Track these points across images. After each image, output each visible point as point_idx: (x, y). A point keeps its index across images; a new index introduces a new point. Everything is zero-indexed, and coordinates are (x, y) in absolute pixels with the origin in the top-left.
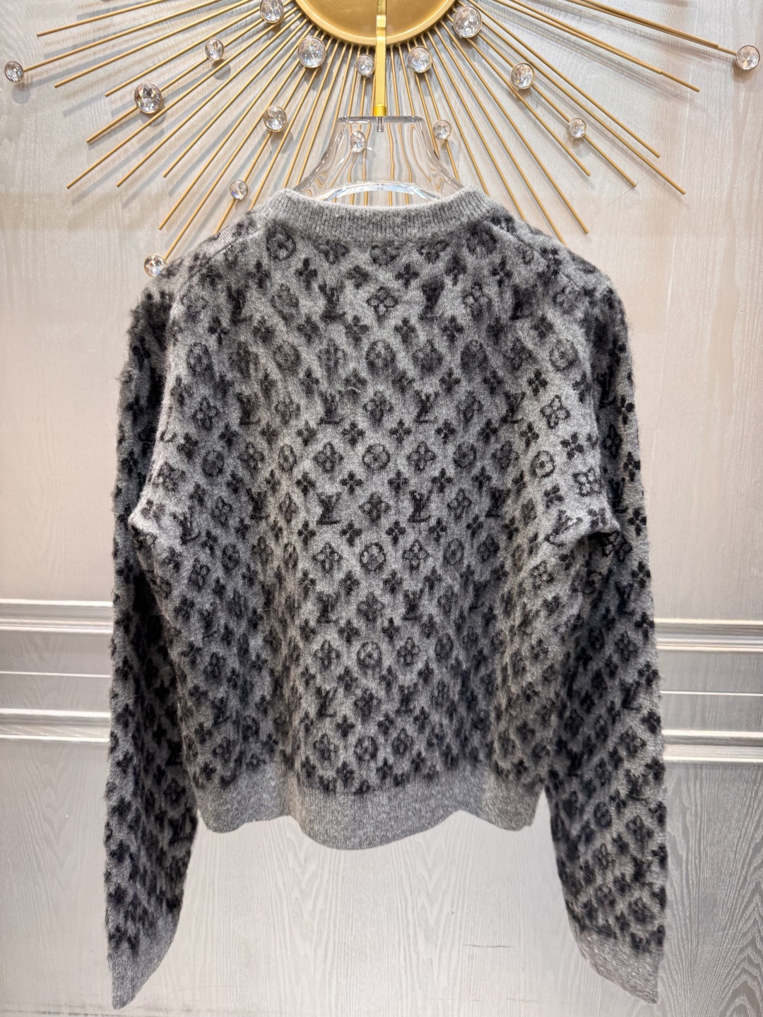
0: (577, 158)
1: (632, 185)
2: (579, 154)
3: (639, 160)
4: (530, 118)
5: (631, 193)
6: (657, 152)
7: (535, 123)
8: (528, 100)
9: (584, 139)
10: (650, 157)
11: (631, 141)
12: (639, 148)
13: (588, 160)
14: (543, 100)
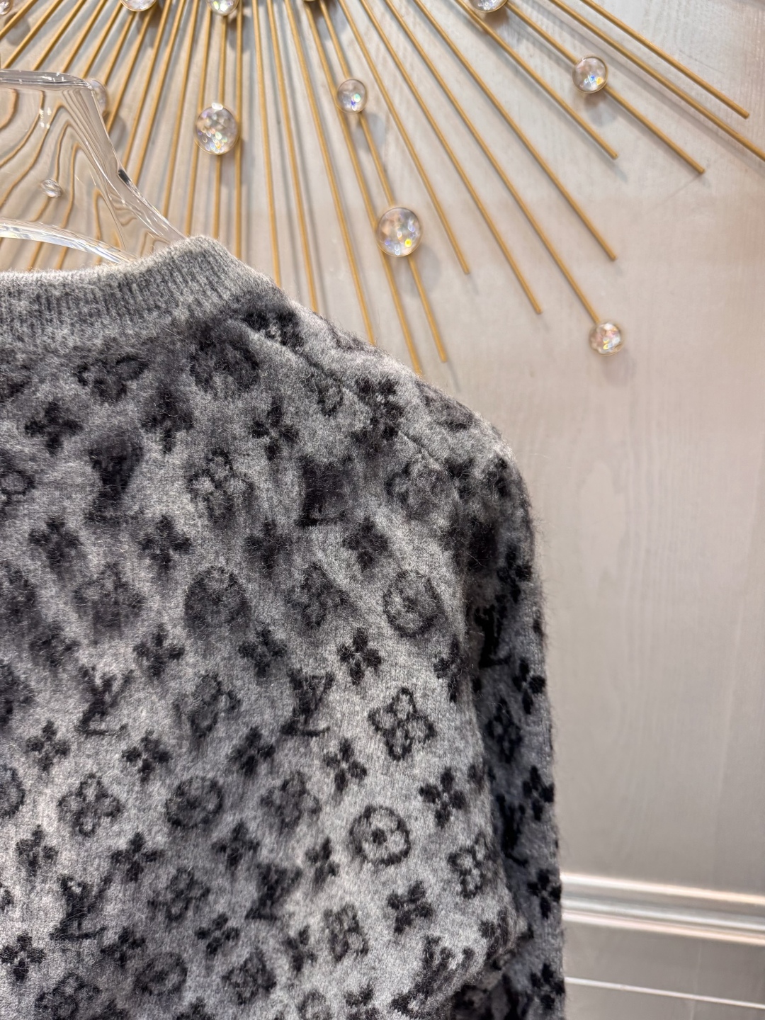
0: (594, 128)
1: (697, 172)
2: (598, 120)
3: (710, 124)
4: (507, 63)
5: (696, 186)
6: (745, 109)
7: (517, 72)
8: (503, 33)
9: (604, 92)
10: (732, 119)
11: (695, 92)
12: (711, 104)
13: (616, 132)
14: (530, 30)
